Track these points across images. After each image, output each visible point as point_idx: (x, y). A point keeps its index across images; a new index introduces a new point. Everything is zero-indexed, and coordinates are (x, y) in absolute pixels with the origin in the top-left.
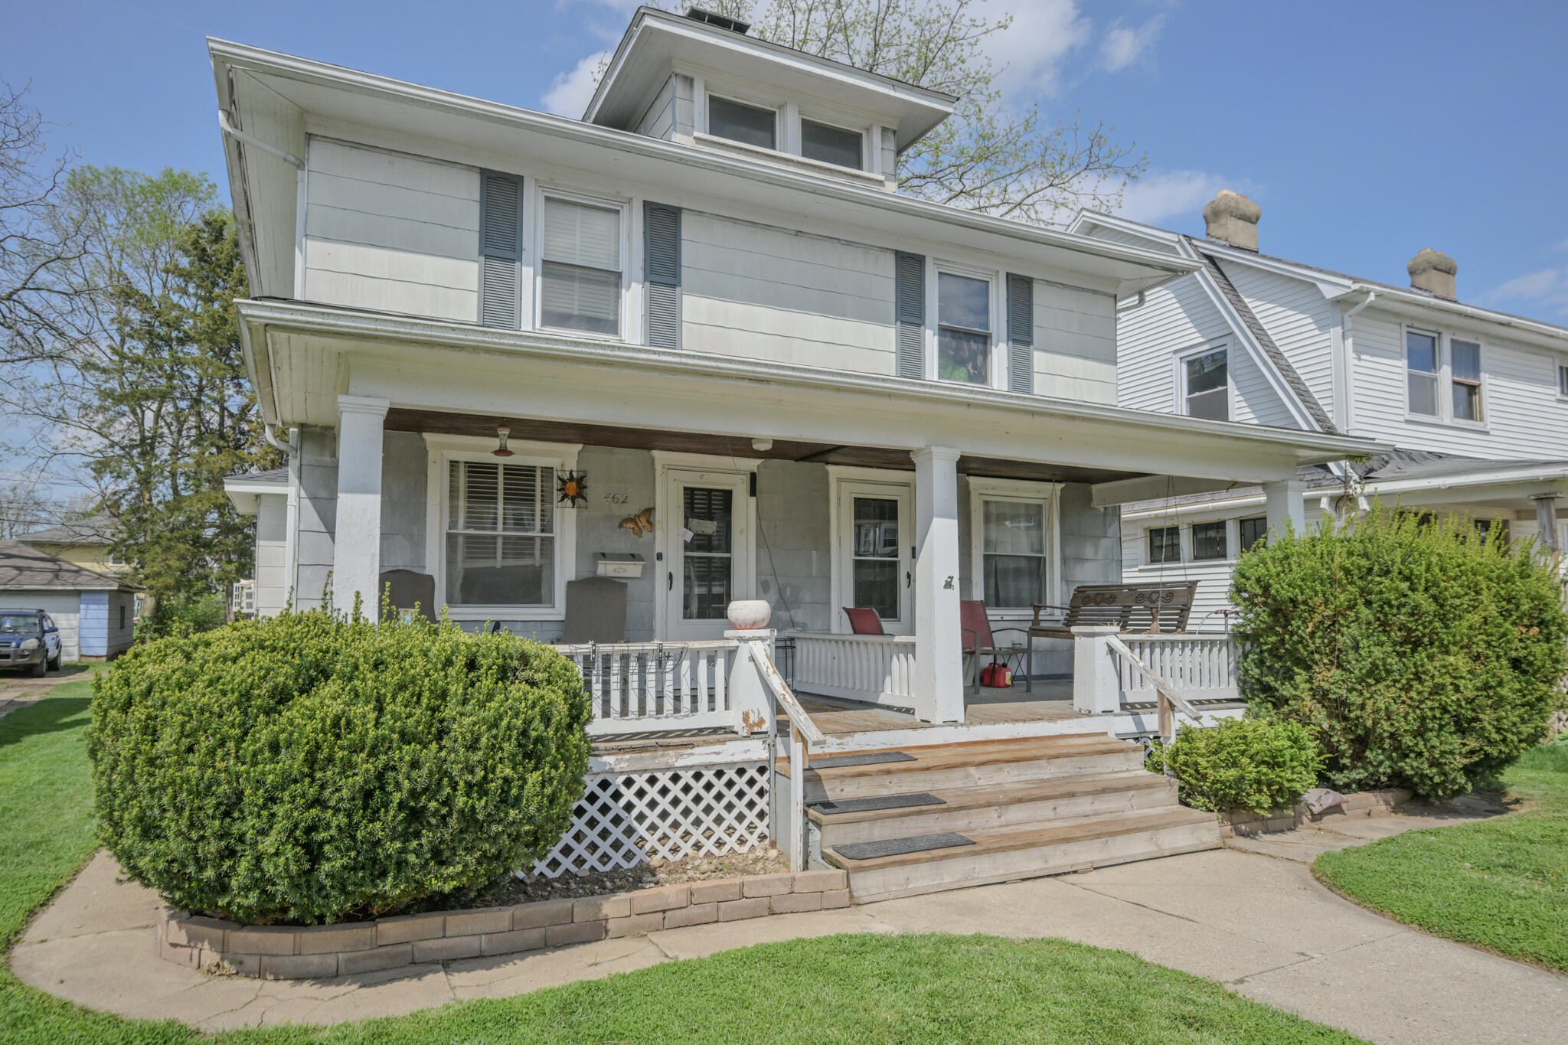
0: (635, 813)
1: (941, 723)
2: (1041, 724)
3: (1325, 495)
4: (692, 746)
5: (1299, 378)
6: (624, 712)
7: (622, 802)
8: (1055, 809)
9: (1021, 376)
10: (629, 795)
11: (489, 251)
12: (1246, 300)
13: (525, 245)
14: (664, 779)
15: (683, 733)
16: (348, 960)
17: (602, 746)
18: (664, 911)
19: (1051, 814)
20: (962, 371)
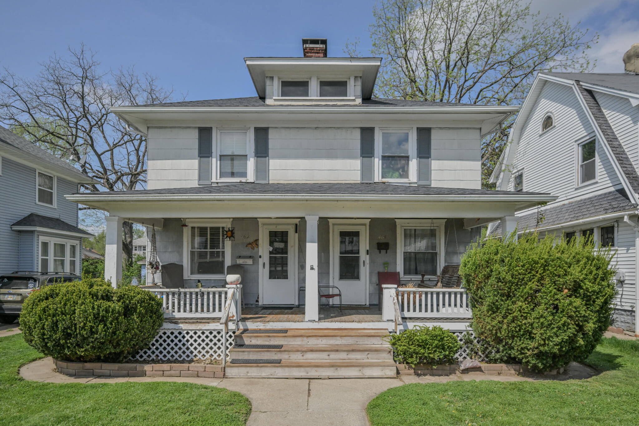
0: (189, 343)
1: (307, 320)
2: (354, 323)
3: (626, 214)
4: (209, 323)
5: (624, 151)
6: (191, 311)
7: (185, 339)
8: (329, 355)
9: (424, 172)
10: (187, 337)
11: (201, 155)
12: (604, 111)
13: (213, 151)
14: (199, 333)
15: (209, 319)
16: (77, 372)
17: (179, 321)
18: (163, 371)
19: (327, 357)
20: (397, 174)
